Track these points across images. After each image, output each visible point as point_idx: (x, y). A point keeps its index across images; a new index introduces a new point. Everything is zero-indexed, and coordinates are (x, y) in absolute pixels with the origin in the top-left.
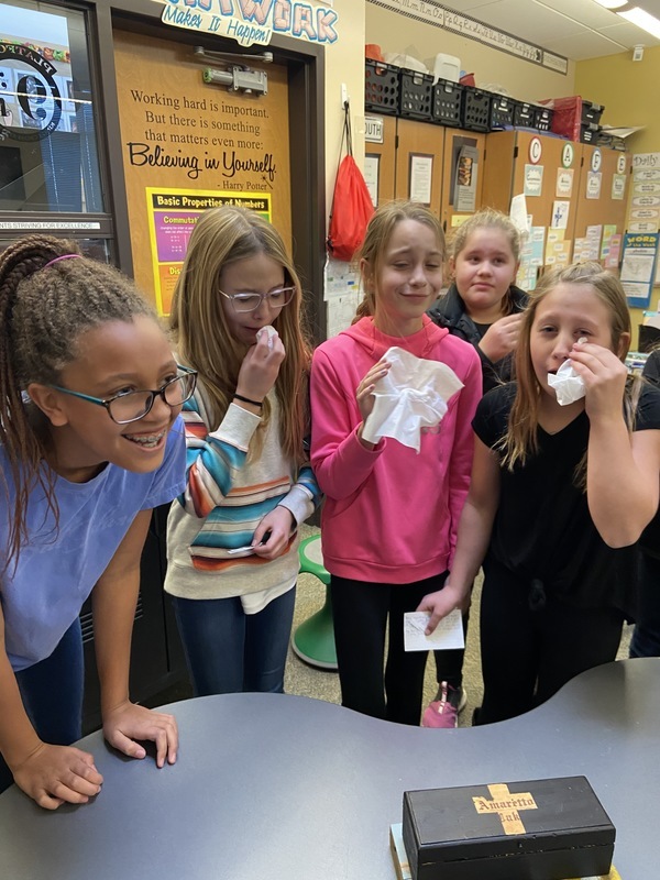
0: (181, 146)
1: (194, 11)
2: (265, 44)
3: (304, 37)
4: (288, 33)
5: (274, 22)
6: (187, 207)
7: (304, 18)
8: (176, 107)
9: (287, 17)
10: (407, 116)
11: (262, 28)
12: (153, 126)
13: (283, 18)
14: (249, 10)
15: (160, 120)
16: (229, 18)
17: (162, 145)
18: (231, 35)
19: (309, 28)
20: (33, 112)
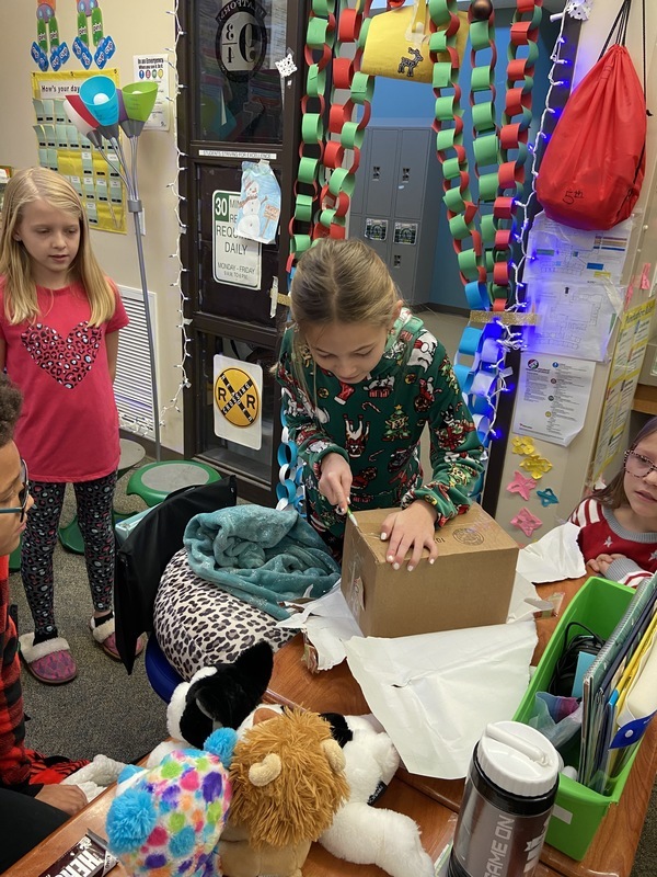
20: (248, 55)
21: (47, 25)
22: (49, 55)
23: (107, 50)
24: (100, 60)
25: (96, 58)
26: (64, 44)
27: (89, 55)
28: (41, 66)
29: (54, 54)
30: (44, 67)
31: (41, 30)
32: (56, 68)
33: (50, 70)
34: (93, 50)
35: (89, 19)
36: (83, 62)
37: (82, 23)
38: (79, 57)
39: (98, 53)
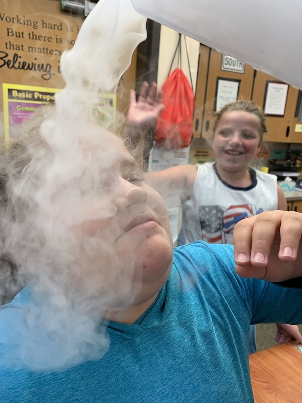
0: (36, 55)
6: (38, 99)
8: (35, 27)
12: (12, 39)
15: (20, 35)
17: (19, 53)
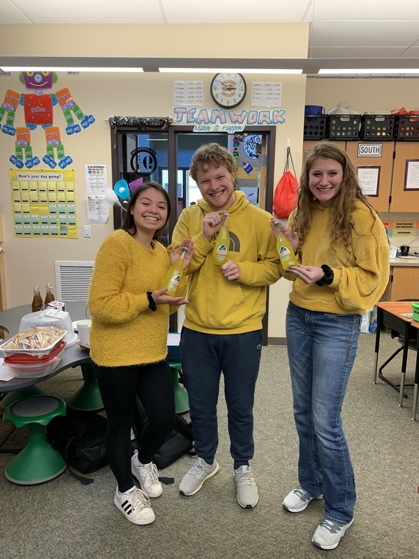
1: (207, 126)
2: (242, 131)
3: (265, 124)
4: (256, 124)
5: (247, 121)
7: (265, 116)
9: (255, 118)
10: (402, 140)
11: (240, 125)
13: (253, 118)
14: (233, 120)
16: (223, 125)
18: (224, 131)
19: (268, 120)
20: (148, 167)
21: (23, 149)
22: (24, 162)
23: (67, 161)
24: (62, 165)
25: (59, 164)
26: (36, 157)
27: (54, 163)
28: (17, 166)
29: (28, 162)
30: (20, 166)
31: (18, 150)
32: (30, 167)
33: (25, 168)
34: (57, 161)
35: (55, 149)
36: (50, 166)
37: (49, 149)
38: (47, 163)
39: (61, 162)
